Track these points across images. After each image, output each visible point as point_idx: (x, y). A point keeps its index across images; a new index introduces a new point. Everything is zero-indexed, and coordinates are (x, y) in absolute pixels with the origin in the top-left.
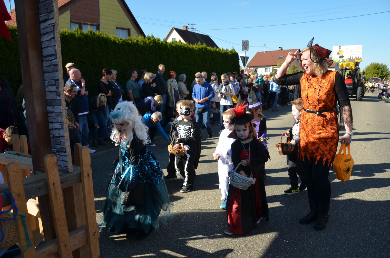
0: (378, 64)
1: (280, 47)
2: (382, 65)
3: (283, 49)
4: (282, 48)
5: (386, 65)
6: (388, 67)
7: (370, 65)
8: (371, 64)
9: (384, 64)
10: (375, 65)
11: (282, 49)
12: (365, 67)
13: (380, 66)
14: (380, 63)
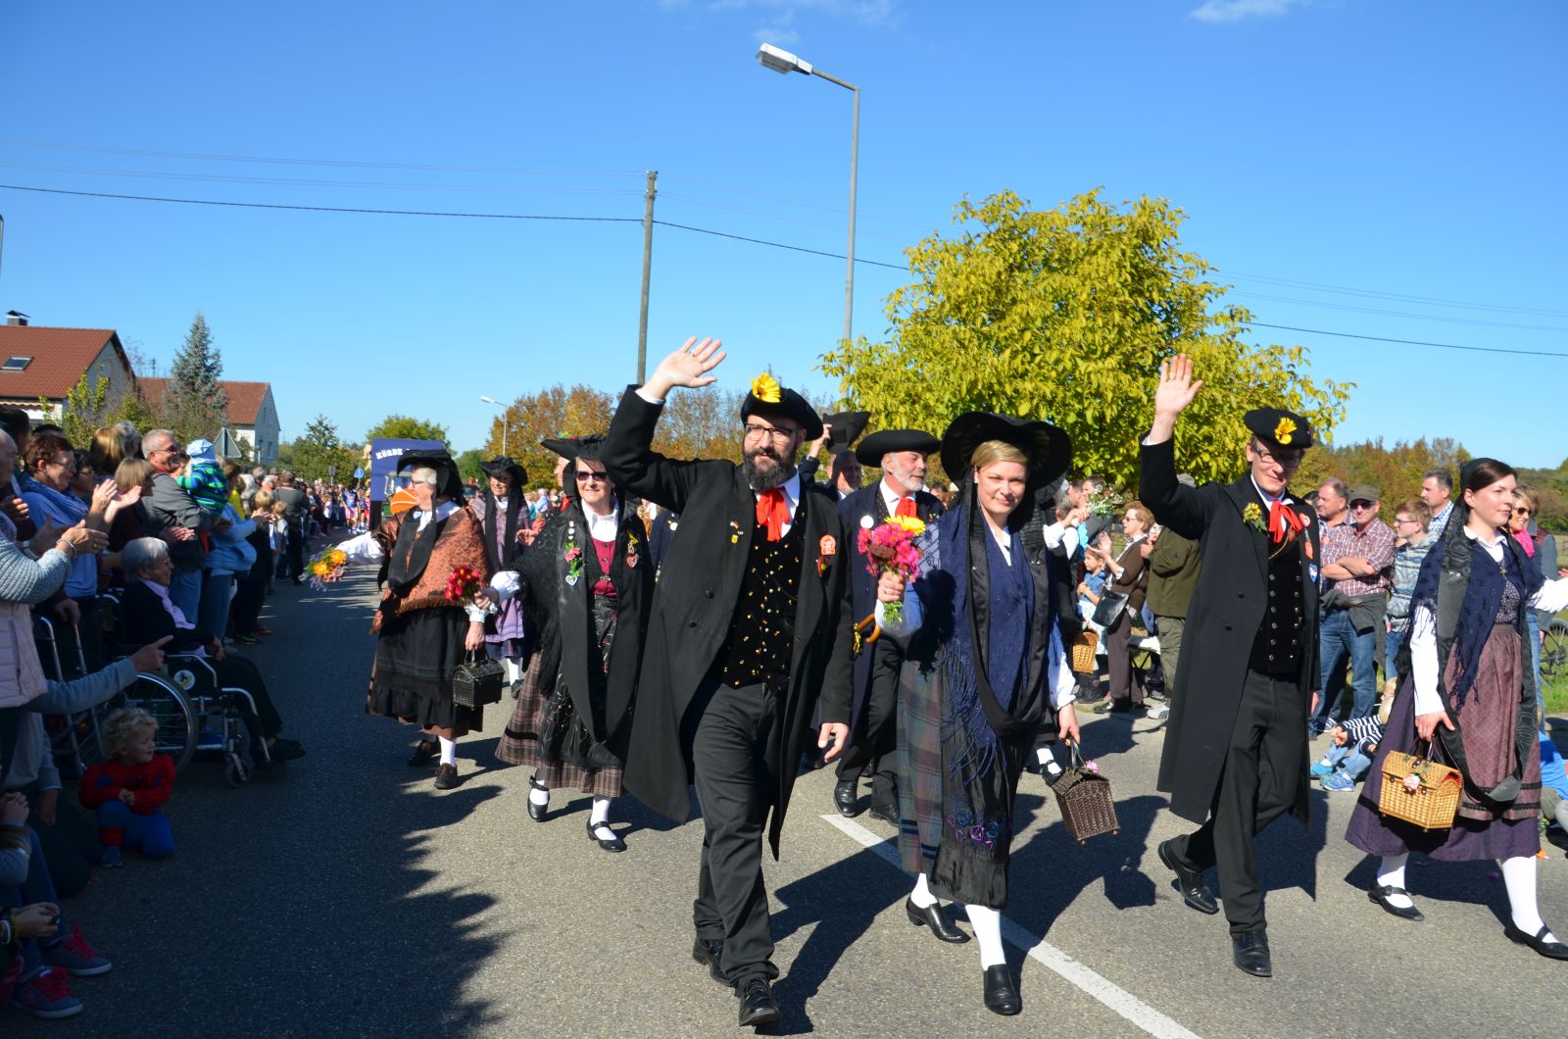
0: (413, 425)
1: (13, 313)
2: (427, 426)
3: (30, 324)
4: (22, 317)
5: (442, 428)
6: (448, 437)
7: (386, 423)
8: (389, 421)
9: (433, 424)
10: (405, 427)
11: (23, 322)
12: (367, 433)
13: (422, 432)
14: (421, 421)
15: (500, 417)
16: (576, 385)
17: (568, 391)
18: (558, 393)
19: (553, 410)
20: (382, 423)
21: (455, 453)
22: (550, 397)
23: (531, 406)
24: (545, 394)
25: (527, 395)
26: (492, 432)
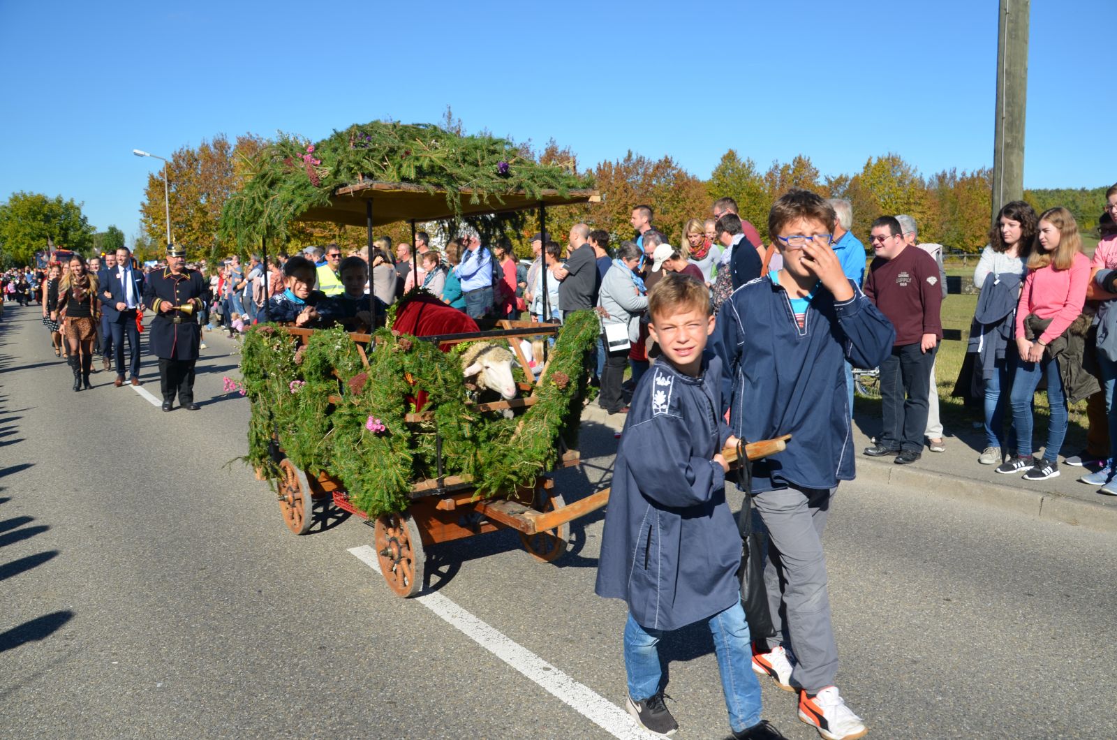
15: (156, 175)
16: (243, 134)
17: (233, 142)
18: (221, 146)
19: (220, 163)
20: (8, 201)
21: (94, 229)
22: (212, 149)
23: (191, 159)
24: (204, 148)
25: (185, 149)
26: (148, 193)
